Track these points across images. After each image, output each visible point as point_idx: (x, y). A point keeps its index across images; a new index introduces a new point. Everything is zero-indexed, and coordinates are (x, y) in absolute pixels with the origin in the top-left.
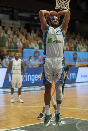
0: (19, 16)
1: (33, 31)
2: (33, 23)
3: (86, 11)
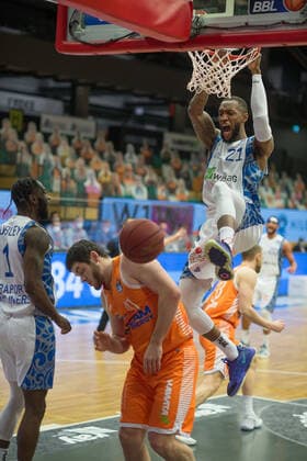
0: (91, 105)
1: (130, 147)
2: (131, 124)
3: (282, 93)
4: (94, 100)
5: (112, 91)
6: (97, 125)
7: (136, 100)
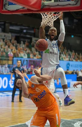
1: (22, 42)
2: (22, 35)
3: (68, 26)
4: (11, 28)
5: (16, 25)
6: (12, 36)
7: (24, 28)
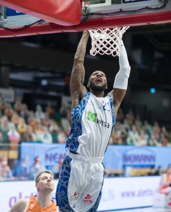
0: (12, 80)
1: (39, 108)
2: (39, 91)
4: (13, 76)
7: (41, 75)
